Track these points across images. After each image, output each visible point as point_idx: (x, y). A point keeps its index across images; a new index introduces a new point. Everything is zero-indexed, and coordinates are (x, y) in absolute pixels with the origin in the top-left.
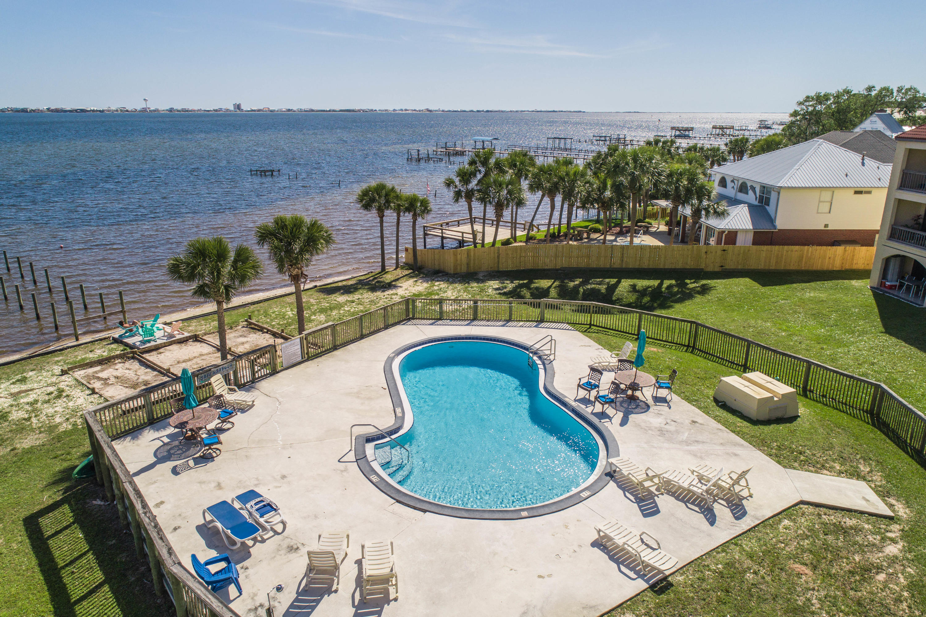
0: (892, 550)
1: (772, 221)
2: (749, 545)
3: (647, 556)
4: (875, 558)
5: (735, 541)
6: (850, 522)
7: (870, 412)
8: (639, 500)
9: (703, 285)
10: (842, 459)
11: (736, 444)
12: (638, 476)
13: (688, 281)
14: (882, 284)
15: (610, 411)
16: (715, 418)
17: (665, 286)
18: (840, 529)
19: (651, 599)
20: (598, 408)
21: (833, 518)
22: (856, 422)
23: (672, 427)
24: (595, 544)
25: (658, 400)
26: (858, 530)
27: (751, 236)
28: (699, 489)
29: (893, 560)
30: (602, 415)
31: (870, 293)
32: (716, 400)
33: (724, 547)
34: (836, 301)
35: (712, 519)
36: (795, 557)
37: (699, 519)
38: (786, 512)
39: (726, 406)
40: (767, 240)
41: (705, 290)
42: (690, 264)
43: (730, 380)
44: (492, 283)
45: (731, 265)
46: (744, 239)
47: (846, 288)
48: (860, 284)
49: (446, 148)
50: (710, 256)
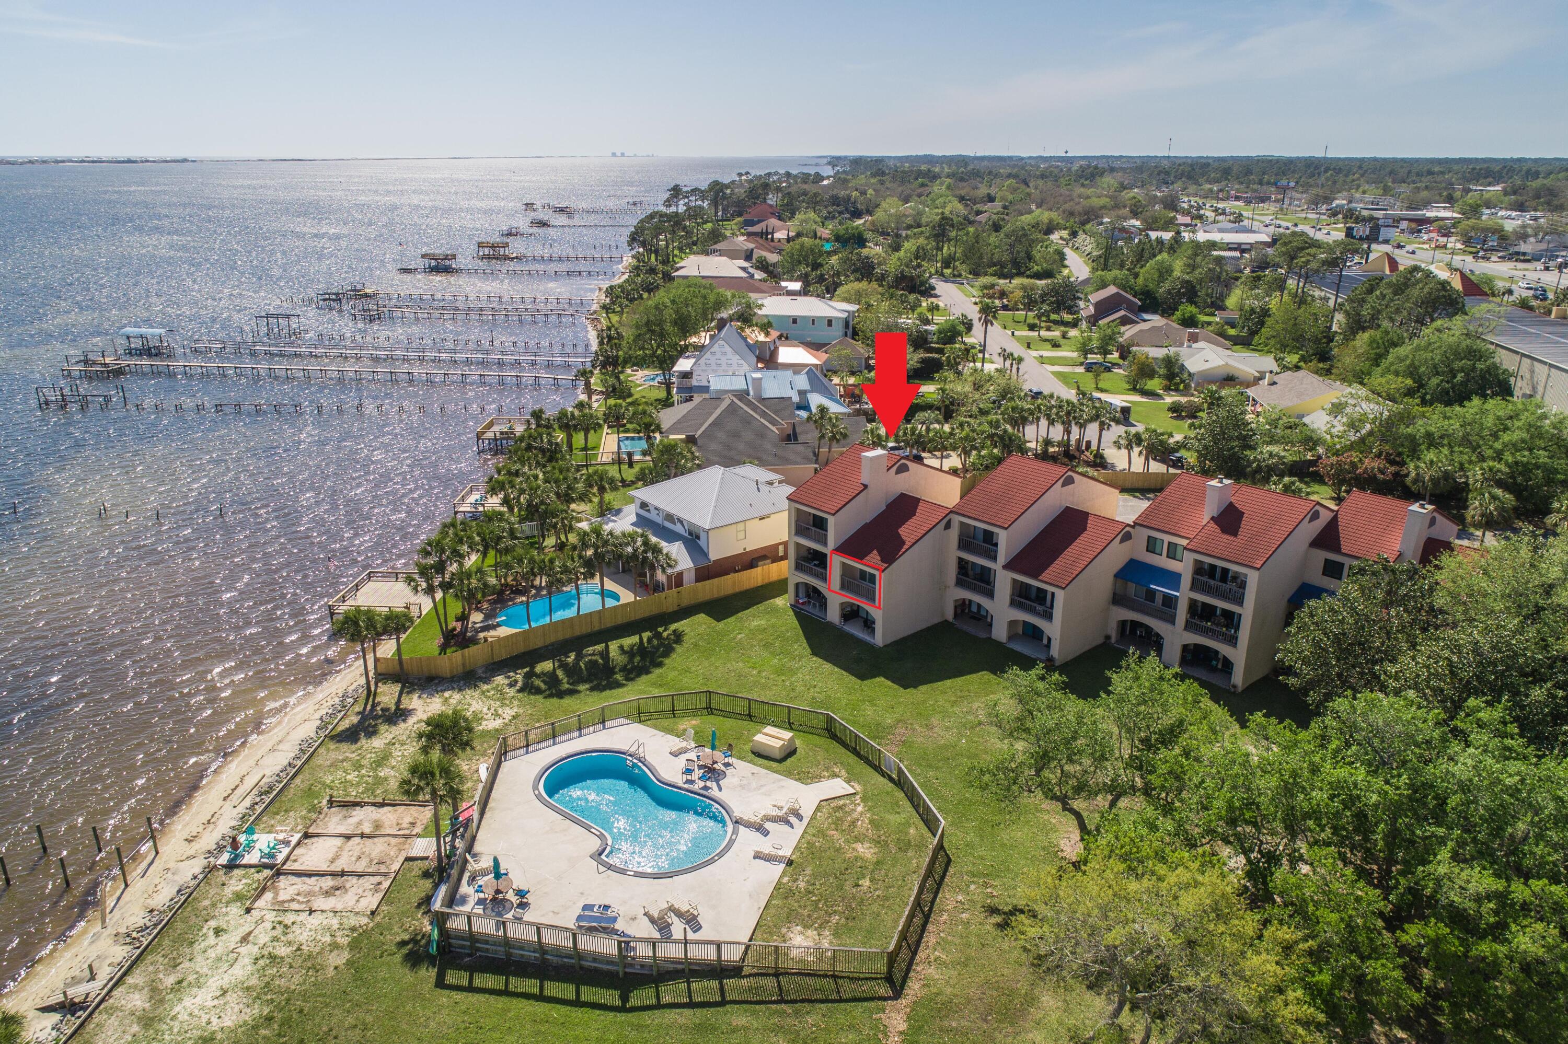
0: (860, 809)
1: (706, 555)
2: (811, 830)
3: (781, 853)
4: (855, 815)
5: (805, 832)
6: (841, 802)
7: (827, 729)
8: (758, 830)
9: (675, 631)
10: (827, 768)
11: (780, 780)
12: (753, 819)
13: (660, 630)
14: (797, 601)
15: (709, 784)
16: (760, 766)
17: (645, 640)
18: (840, 808)
19: (790, 869)
20: (702, 784)
21: (834, 804)
22: (823, 739)
23: (744, 782)
24: (755, 857)
25: (727, 765)
26: (845, 805)
27: (693, 574)
28: (781, 813)
29: (861, 814)
30: (706, 788)
31: (791, 613)
32: (753, 753)
33: (802, 837)
34: (773, 626)
35: (792, 826)
36: (828, 829)
37: (786, 828)
38: (818, 809)
39: (761, 755)
40: (706, 572)
41: (678, 637)
42: (655, 610)
43: (759, 738)
44: (500, 680)
45: (685, 602)
46: (689, 578)
47: (775, 611)
48: (782, 602)
49: (86, 362)
50: (669, 600)
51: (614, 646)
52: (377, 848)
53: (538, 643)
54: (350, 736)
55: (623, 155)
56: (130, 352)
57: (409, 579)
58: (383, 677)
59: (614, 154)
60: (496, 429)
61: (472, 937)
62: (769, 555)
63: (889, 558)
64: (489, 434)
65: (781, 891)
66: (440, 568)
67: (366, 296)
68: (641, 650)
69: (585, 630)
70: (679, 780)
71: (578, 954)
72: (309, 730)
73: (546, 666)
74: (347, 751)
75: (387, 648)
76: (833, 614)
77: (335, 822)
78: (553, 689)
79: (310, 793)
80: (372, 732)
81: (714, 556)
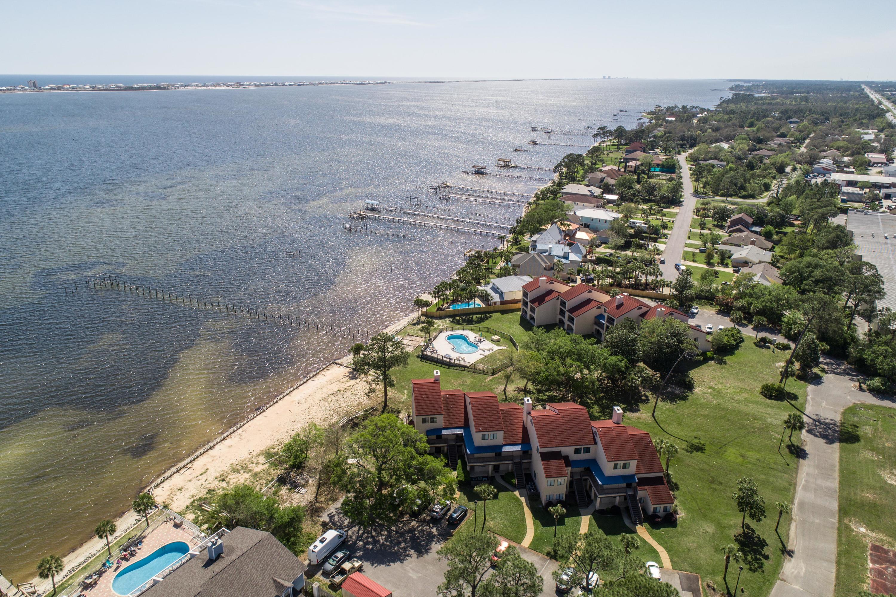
1: (503, 298)
2: (493, 353)
3: (485, 354)
7: (509, 338)
8: (483, 351)
9: (490, 315)
10: (504, 344)
11: (493, 344)
12: (483, 349)
13: (487, 314)
14: (521, 313)
15: (478, 342)
16: (490, 341)
17: (483, 316)
19: (485, 357)
22: (507, 339)
23: (485, 343)
24: (480, 354)
25: (484, 340)
28: (489, 349)
31: (520, 316)
32: (490, 339)
33: (491, 353)
34: (514, 318)
36: (497, 353)
37: (489, 351)
38: (497, 350)
39: (492, 340)
40: (503, 303)
41: (491, 317)
42: (487, 310)
43: (493, 337)
44: (447, 320)
45: (495, 309)
46: (498, 304)
47: (517, 315)
48: (519, 313)
49: (355, 213)
50: (491, 308)
51: (475, 317)
52: (415, 343)
53: (457, 313)
54: (414, 324)
55: (609, 77)
56: (367, 209)
57: (431, 294)
58: (422, 315)
59: (604, 77)
60: (470, 253)
61: (427, 355)
62: (517, 301)
63: (540, 304)
64: (468, 255)
65: (482, 359)
66: (438, 292)
67: (447, 186)
68: (481, 318)
69: (469, 312)
70: (473, 341)
71: (443, 360)
72: (406, 323)
73: (458, 318)
74: (413, 327)
75: (424, 309)
76: (528, 317)
77: (408, 338)
78: (458, 323)
79: (404, 333)
80: (418, 325)
81: (505, 299)
